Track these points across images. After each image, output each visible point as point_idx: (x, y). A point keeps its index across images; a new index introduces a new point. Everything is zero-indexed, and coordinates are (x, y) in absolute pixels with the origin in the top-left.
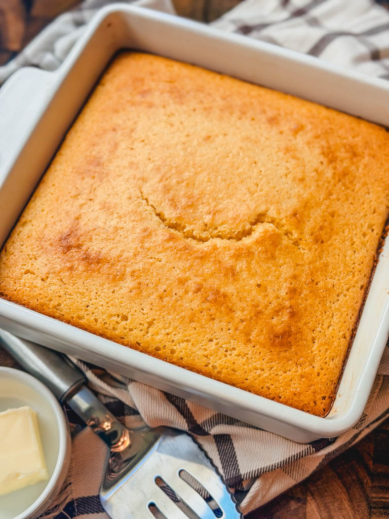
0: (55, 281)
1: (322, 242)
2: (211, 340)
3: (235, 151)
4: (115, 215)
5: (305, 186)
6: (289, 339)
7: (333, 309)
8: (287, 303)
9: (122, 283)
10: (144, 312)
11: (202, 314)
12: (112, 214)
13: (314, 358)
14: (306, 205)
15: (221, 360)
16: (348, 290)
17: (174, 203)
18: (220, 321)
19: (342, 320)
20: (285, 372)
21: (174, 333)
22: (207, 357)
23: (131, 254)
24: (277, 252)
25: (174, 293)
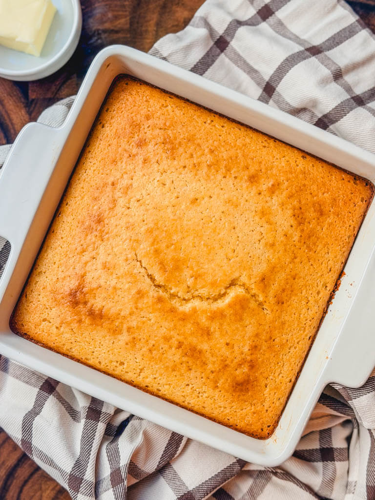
0: (67, 330)
1: (283, 303)
2: (188, 385)
3: (217, 217)
4: (114, 276)
5: (275, 251)
6: (248, 387)
7: (284, 360)
8: (249, 358)
9: (120, 337)
10: (137, 361)
11: (182, 365)
12: (112, 274)
13: (265, 400)
14: (273, 269)
15: (194, 400)
16: (298, 343)
17: (163, 266)
18: (196, 372)
19: (290, 369)
20: (242, 410)
21: (160, 378)
22: (184, 396)
23: (128, 313)
24: (245, 314)
25: (161, 348)
